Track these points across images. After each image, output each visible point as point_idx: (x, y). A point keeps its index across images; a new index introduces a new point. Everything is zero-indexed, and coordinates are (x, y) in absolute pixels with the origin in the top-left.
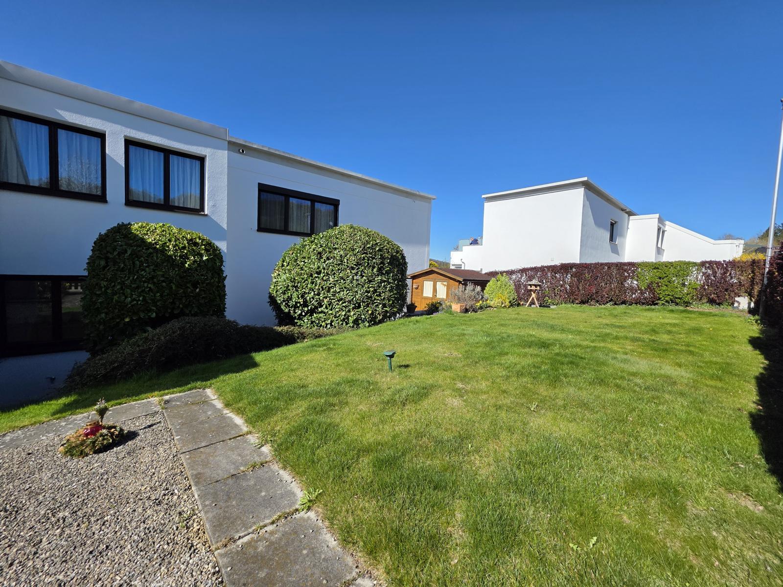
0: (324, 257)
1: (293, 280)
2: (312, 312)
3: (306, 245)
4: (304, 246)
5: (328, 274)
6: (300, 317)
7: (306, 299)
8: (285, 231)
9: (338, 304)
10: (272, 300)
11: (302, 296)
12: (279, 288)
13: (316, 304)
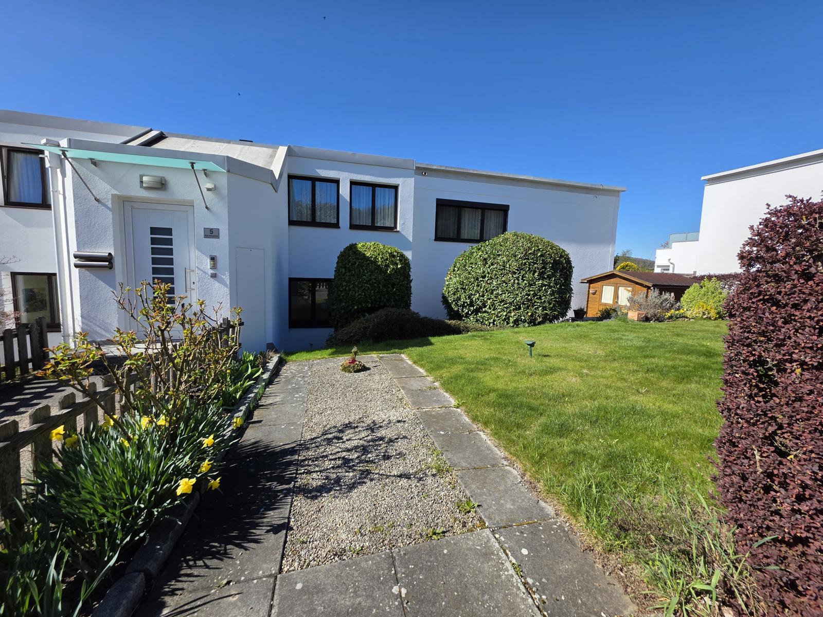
0: (489, 263)
1: (462, 283)
2: (477, 311)
3: (474, 252)
4: (472, 253)
5: (492, 278)
6: (467, 315)
7: (472, 299)
8: (458, 239)
9: (500, 305)
10: (445, 300)
11: (469, 297)
12: (450, 289)
13: (480, 304)
